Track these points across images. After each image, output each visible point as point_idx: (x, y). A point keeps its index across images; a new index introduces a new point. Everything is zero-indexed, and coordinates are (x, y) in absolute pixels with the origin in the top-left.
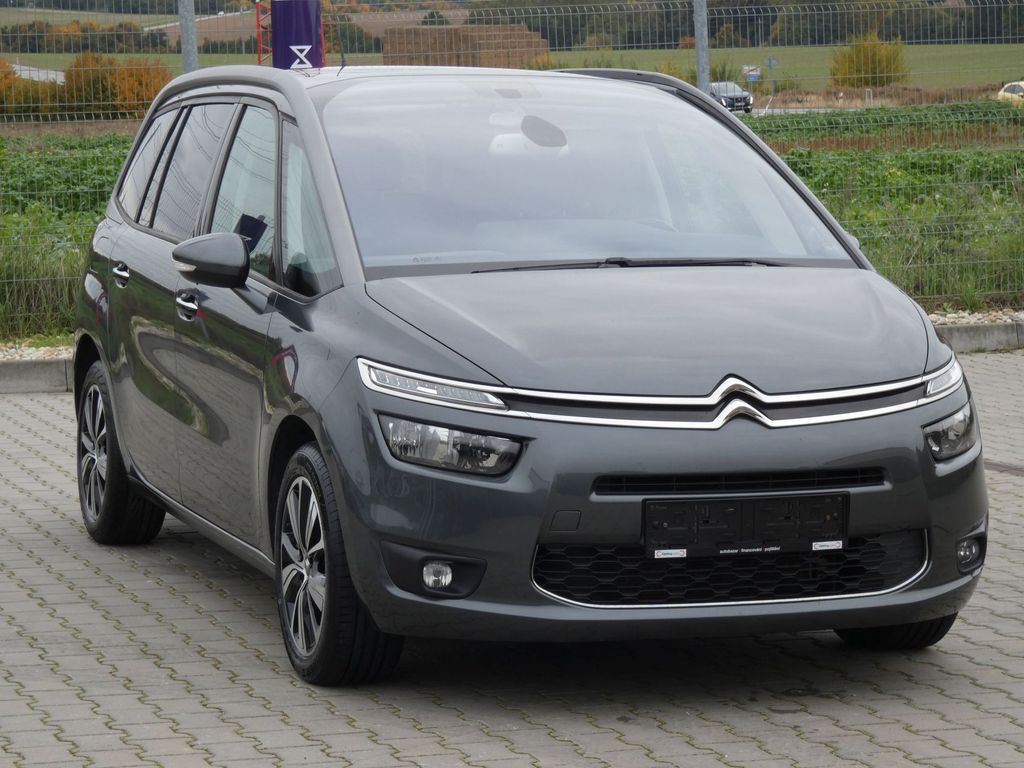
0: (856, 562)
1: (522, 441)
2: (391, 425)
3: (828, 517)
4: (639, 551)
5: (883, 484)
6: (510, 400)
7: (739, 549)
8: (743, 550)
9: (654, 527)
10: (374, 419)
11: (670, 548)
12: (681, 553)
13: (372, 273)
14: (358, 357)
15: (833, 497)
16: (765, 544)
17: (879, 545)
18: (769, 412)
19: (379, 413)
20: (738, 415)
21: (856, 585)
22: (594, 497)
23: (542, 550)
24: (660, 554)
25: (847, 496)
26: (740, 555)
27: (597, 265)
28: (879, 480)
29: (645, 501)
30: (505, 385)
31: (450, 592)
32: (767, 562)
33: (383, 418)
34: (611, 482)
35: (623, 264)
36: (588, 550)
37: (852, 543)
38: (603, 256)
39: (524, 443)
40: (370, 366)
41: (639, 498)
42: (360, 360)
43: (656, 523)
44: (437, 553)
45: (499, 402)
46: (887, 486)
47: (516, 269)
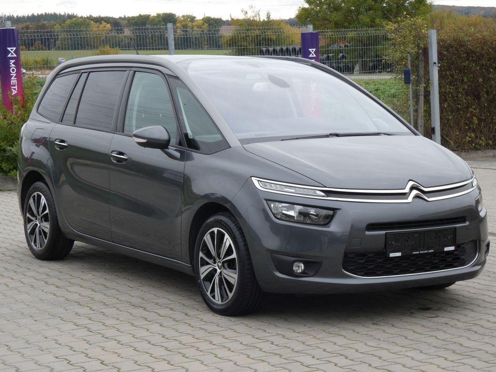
0: (457, 255)
1: (334, 210)
2: (272, 205)
3: (449, 237)
4: (383, 254)
5: (465, 223)
6: (328, 193)
7: (419, 251)
8: (421, 252)
9: (389, 244)
10: (265, 202)
11: (395, 252)
12: (399, 254)
13: (244, 141)
14: (251, 177)
15: (450, 229)
16: (428, 249)
17: (464, 247)
18: (426, 194)
19: (267, 200)
20: (417, 197)
21: (457, 264)
22: (367, 233)
23: (346, 255)
24: (392, 255)
25: (455, 228)
26: (420, 254)
27: (327, 136)
28: (464, 221)
29: (386, 233)
30: (325, 187)
31: (304, 274)
32: (428, 257)
33: (269, 202)
34: (372, 226)
35: (337, 135)
36: (363, 255)
37: (458, 247)
38: (328, 133)
39: (335, 211)
40: (258, 181)
41: (384, 232)
42: (252, 178)
43: (390, 242)
44: (300, 258)
45: (323, 194)
46: (467, 223)
47: (297, 139)
